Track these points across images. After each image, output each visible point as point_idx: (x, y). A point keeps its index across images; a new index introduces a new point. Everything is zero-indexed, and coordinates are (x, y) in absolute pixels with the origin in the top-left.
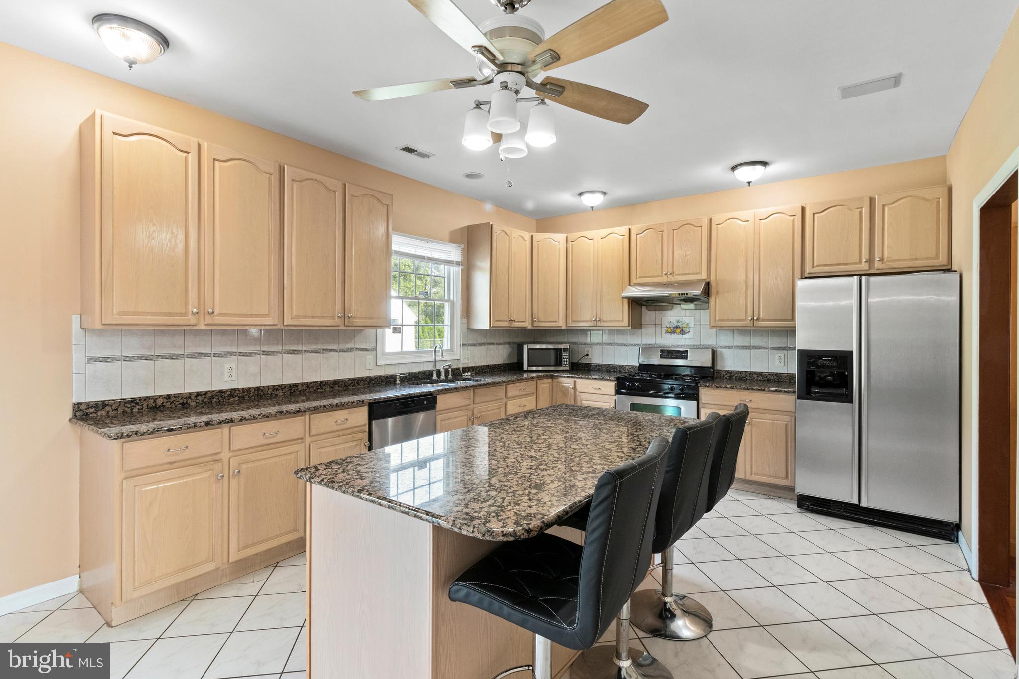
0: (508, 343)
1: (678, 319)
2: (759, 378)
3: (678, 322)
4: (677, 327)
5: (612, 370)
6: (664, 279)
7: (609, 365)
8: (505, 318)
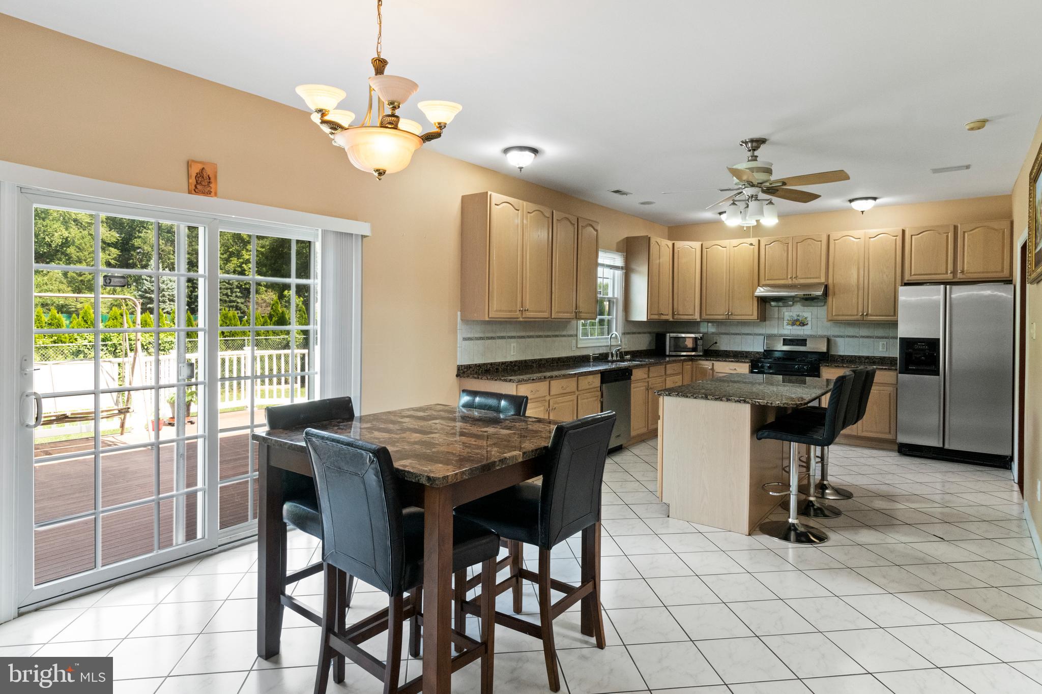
1: (798, 313)
2: (866, 361)
3: (798, 316)
4: (797, 320)
5: (739, 356)
6: (789, 282)
7: (736, 352)
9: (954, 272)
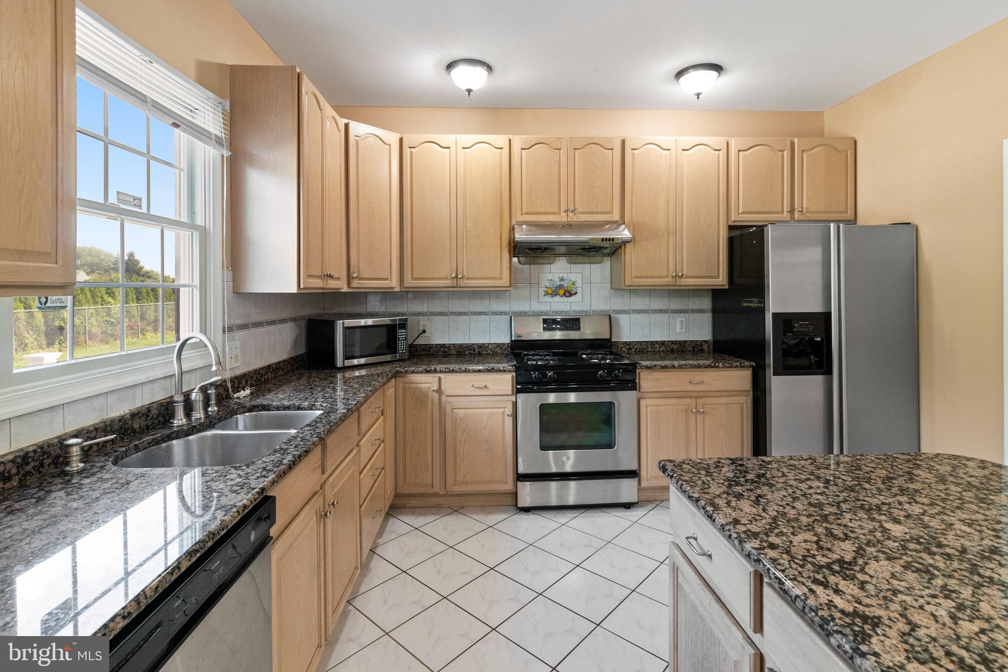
0: (294, 320)
1: (561, 276)
3: (562, 279)
4: (561, 287)
5: (467, 352)
6: (563, 218)
7: (461, 346)
8: (318, 273)
9: (792, 211)
